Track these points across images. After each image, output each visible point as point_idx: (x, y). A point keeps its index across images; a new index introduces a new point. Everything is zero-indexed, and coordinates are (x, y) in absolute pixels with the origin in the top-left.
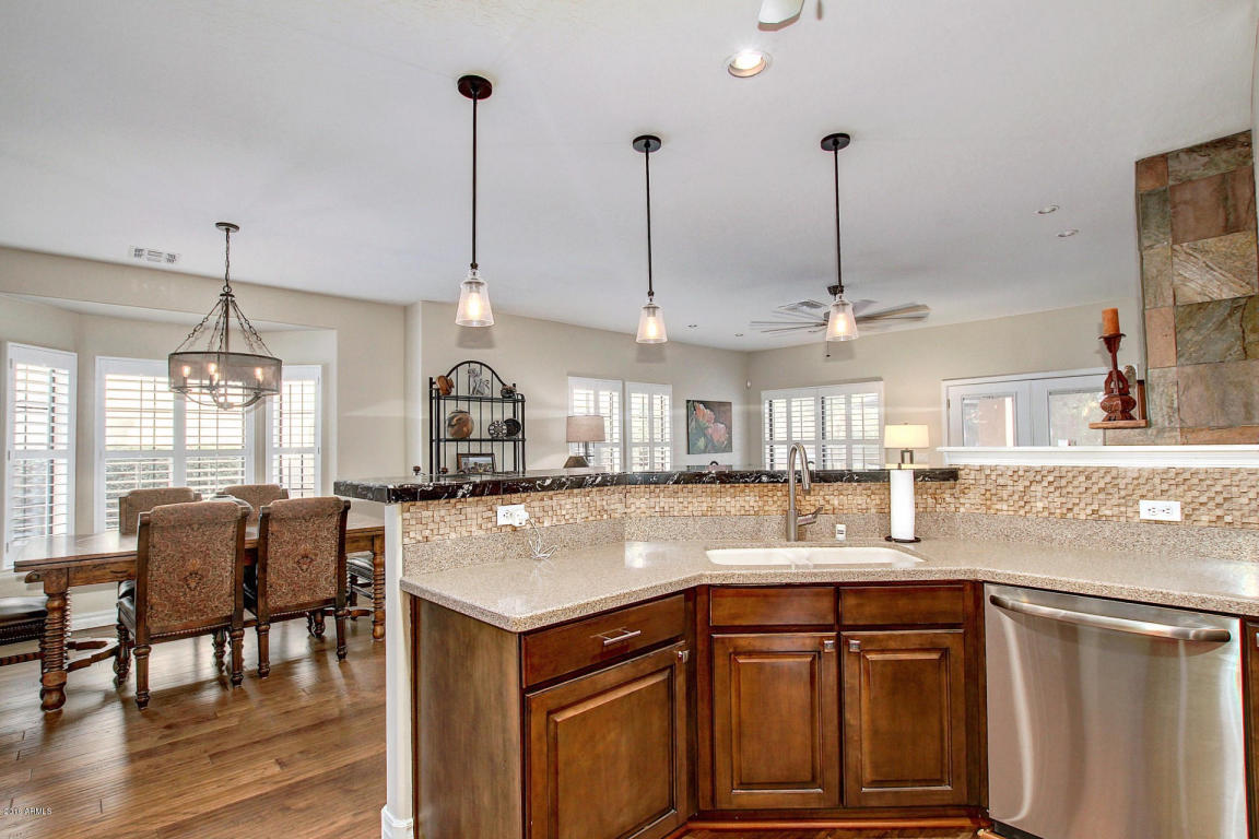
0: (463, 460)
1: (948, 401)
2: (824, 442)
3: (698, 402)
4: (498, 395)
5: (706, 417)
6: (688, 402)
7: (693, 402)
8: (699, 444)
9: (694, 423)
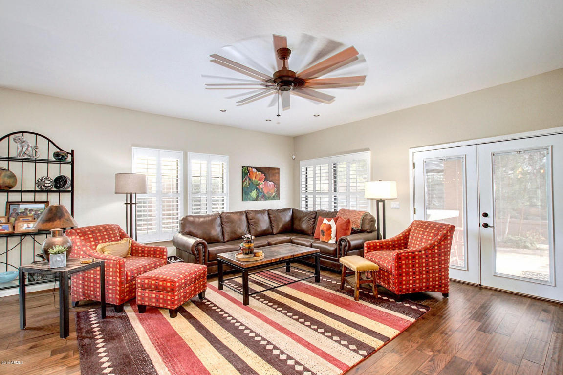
0: (12, 207)
1: (414, 164)
2: (335, 194)
3: (251, 167)
4: (52, 158)
5: (258, 177)
6: (243, 167)
7: (247, 167)
8: (252, 194)
9: (247, 181)
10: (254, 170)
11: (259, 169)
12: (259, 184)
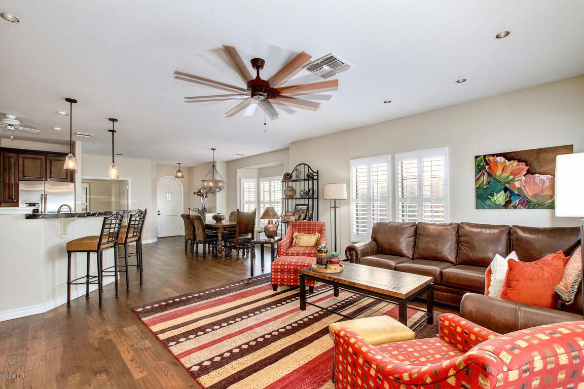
3: (493, 155)
4: (306, 178)
5: (509, 171)
6: (476, 157)
7: (485, 156)
8: (495, 198)
9: (485, 178)
10: (500, 159)
11: (508, 156)
12: (513, 180)
